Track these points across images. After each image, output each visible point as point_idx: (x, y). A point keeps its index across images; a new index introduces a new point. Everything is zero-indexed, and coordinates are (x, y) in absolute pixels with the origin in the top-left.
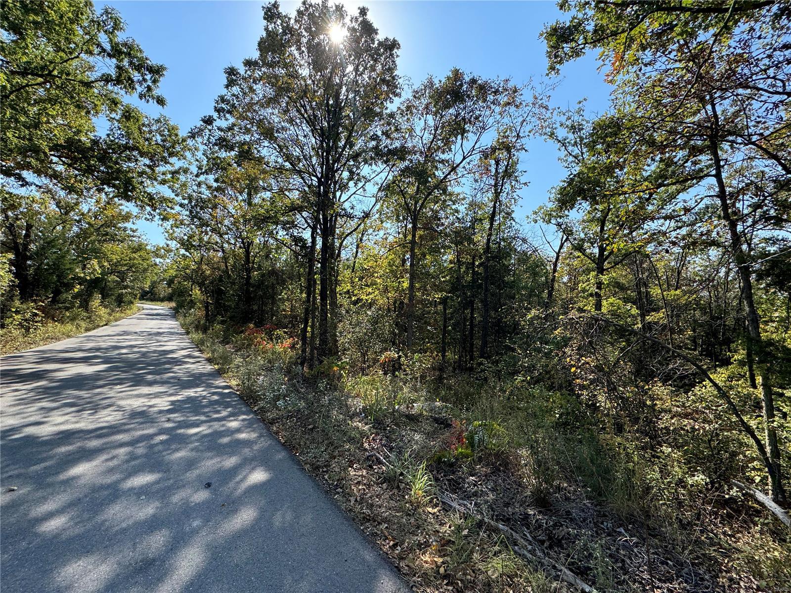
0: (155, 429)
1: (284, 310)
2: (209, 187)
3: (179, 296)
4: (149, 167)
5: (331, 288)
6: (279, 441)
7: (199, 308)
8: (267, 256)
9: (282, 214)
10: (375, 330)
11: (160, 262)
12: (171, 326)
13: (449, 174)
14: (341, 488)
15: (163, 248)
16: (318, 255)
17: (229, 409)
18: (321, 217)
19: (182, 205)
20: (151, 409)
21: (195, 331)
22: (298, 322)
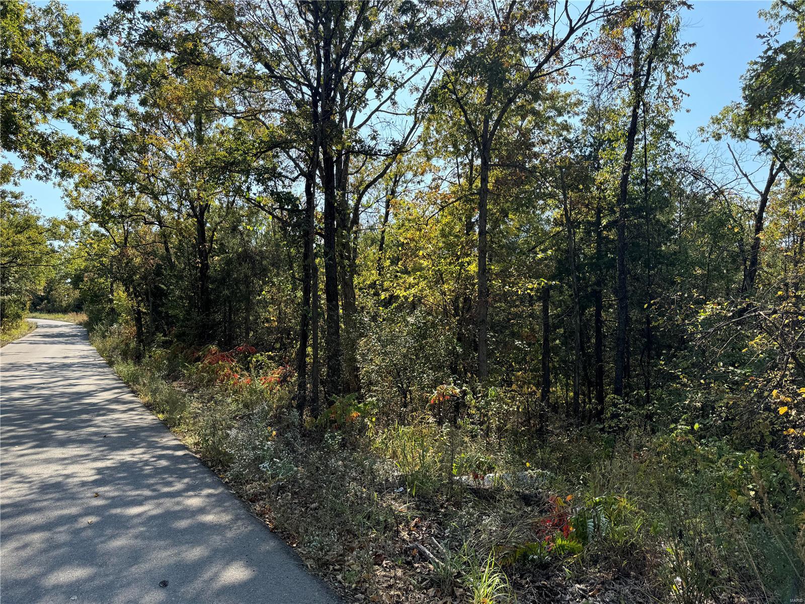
0: (78, 508)
1: (268, 320)
2: (132, 115)
3: (92, 302)
4: (38, 89)
5: (344, 279)
6: (266, 526)
7: (127, 322)
8: (234, 229)
9: (255, 155)
10: (422, 348)
11: (60, 247)
12: (82, 353)
13: (547, 60)
14: (362, 593)
15: (63, 222)
16: (318, 224)
17: (186, 480)
18: (321, 156)
19: (90, 149)
20: (70, 480)
21: (123, 359)
22: (292, 339)
